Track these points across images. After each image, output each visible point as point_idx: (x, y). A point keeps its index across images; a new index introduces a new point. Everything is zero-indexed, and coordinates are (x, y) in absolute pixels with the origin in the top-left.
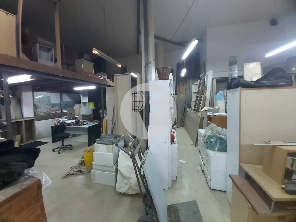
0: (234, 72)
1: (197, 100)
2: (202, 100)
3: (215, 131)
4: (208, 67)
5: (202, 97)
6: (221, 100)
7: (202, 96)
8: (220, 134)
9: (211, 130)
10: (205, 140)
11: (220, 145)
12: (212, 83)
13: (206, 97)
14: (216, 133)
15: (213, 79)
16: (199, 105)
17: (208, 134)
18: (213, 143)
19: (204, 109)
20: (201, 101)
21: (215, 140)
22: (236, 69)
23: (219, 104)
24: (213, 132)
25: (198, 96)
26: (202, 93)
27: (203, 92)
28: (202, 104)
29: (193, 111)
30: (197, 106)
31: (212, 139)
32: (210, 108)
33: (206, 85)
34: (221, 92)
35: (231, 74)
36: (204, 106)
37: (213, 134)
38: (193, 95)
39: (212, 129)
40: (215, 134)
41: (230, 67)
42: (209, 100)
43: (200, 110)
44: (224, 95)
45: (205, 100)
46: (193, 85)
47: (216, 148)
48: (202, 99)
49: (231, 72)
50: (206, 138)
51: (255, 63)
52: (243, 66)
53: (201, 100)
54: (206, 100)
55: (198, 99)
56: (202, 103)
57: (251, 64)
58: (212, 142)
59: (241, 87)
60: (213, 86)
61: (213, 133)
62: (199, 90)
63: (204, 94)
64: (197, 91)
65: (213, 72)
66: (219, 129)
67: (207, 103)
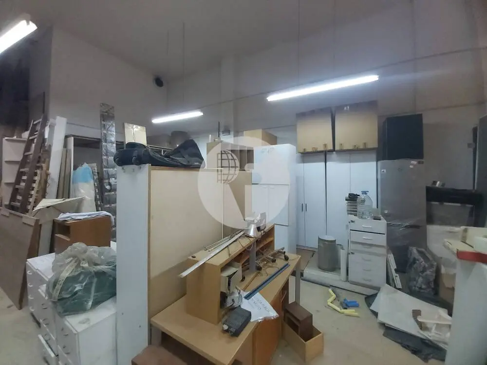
0: (109, 132)
1: (18, 180)
2: (37, 182)
3: (84, 260)
4: (52, 107)
5: (36, 174)
6: (86, 181)
7: (38, 172)
8: (96, 264)
9: (74, 261)
10: (56, 294)
11: (97, 291)
12: (65, 145)
13: (47, 175)
14: (86, 265)
15: (66, 137)
16: (27, 195)
17: (66, 274)
18: (80, 293)
19: (44, 203)
20: (34, 185)
21: (84, 284)
22: (114, 129)
23: (82, 191)
24: (79, 264)
25: (22, 170)
26: (38, 165)
27: (38, 162)
28: (37, 192)
29: (7, 212)
30: (19, 198)
31: (77, 283)
32: (59, 201)
33: (50, 146)
34: (85, 165)
35: (105, 135)
36: (44, 197)
37: (80, 270)
38: (5, 167)
39: (74, 257)
40: (83, 268)
41: (103, 122)
42: (57, 180)
43: (29, 207)
44: (93, 173)
45: (46, 182)
46: (6, 140)
47: (87, 302)
48: (37, 178)
49: (105, 132)
50: (58, 287)
51: (139, 127)
52: (124, 127)
53: (34, 182)
54: (49, 181)
55: (25, 178)
56: (35, 190)
57: (135, 126)
58: (76, 293)
59: (151, 164)
60: (67, 151)
61: (78, 266)
62: (25, 157)
63: (44, 168)
64: (19, 158)
65: (67, 123)
66: (93, 251)
67: (52, 189)
